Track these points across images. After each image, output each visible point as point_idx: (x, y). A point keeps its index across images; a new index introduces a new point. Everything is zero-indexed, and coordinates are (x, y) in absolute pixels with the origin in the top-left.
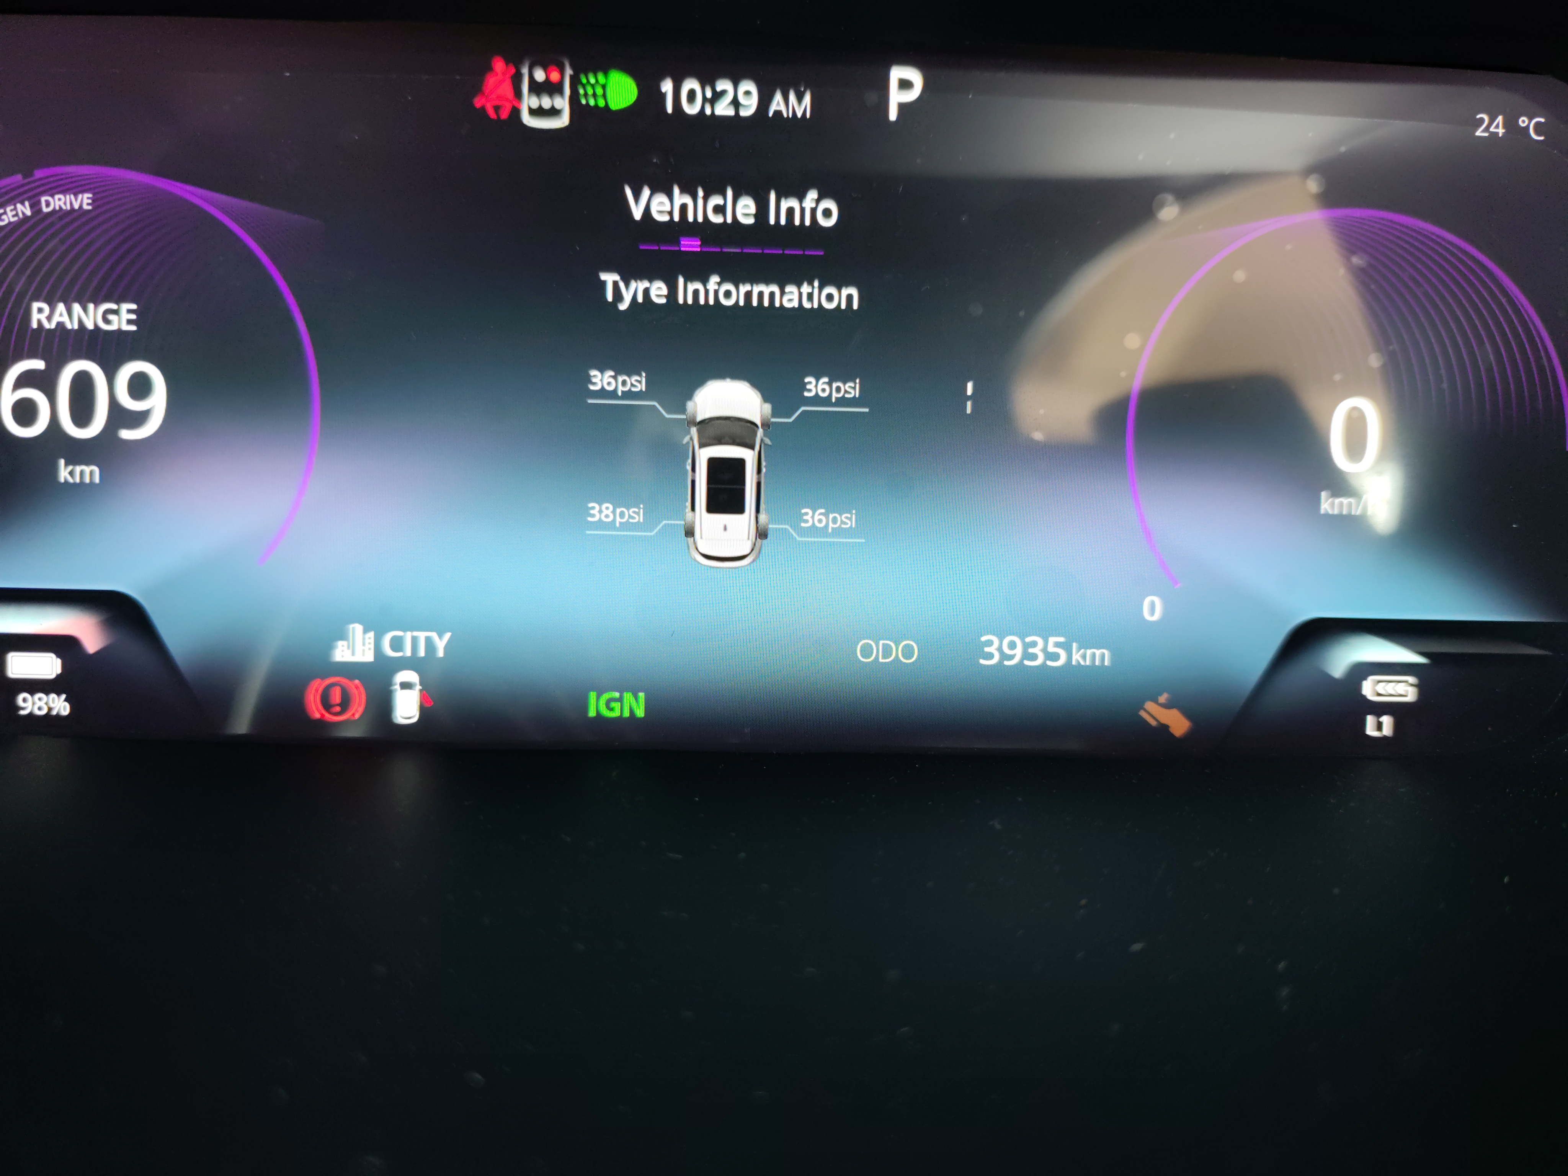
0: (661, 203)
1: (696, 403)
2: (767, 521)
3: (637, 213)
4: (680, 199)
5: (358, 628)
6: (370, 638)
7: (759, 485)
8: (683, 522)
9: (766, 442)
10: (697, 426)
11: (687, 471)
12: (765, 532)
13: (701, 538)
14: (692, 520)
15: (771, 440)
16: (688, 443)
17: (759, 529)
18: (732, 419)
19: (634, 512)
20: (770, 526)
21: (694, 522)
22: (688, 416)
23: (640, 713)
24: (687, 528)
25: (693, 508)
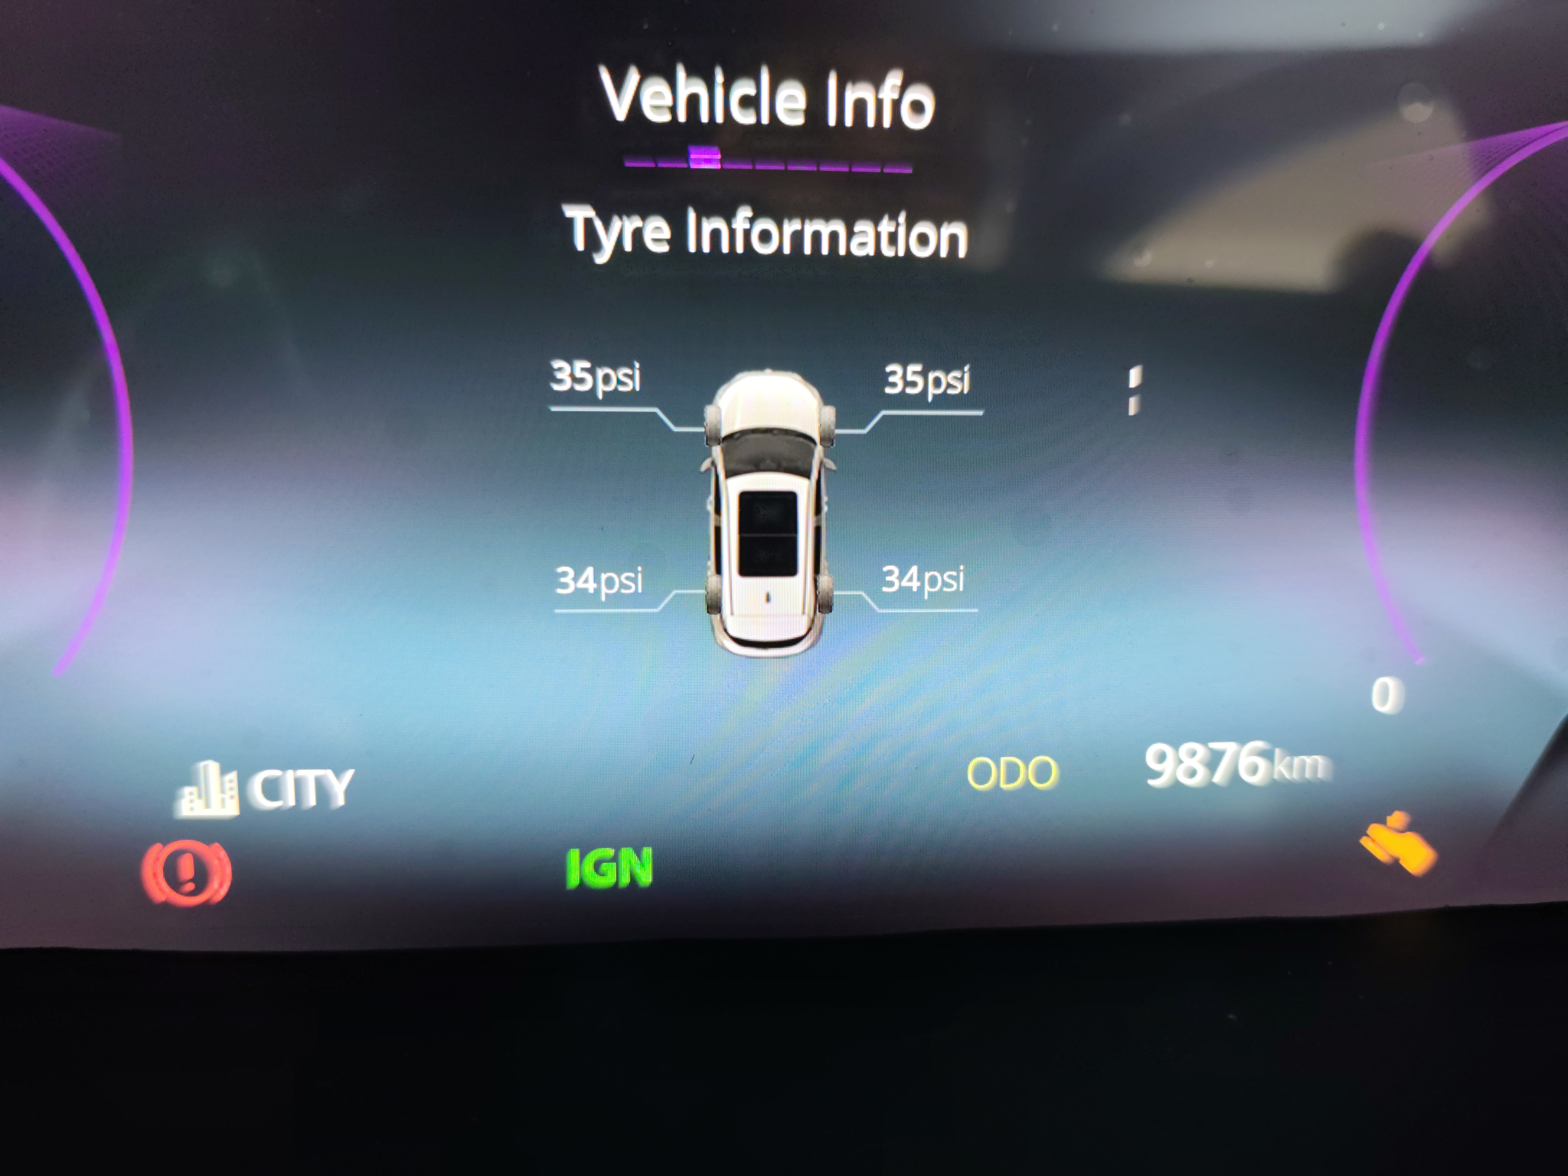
0: (658, 95)
1: (719, 408)
2: (831, 586)
3: (620, 111)
4: (687, 87)
5: (212, 767)
6: (231, 781)
7: (818, 531)
8: (703, 591)
9: (827, 466)
10: (721, 444)
11: (708, 513)
12: (828, 601)
13: (732, 614)
14: (717, 587)
15: (836, 465)
16: (708, 470)
17: (819, 597)
18: (775, 432)
19: (627, 578)
20: (835, 593)
21: (720, 591)
22: (707, 428)
23: (646, 878)
24: (711, 599)
25: (719, 570)
